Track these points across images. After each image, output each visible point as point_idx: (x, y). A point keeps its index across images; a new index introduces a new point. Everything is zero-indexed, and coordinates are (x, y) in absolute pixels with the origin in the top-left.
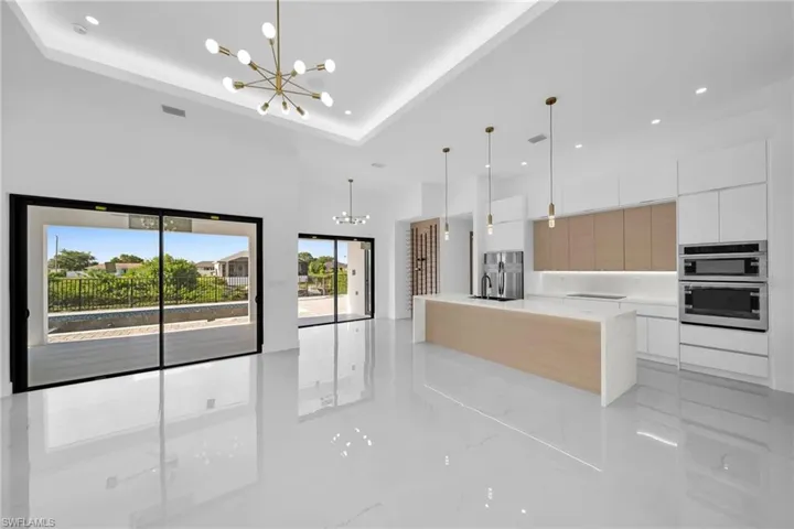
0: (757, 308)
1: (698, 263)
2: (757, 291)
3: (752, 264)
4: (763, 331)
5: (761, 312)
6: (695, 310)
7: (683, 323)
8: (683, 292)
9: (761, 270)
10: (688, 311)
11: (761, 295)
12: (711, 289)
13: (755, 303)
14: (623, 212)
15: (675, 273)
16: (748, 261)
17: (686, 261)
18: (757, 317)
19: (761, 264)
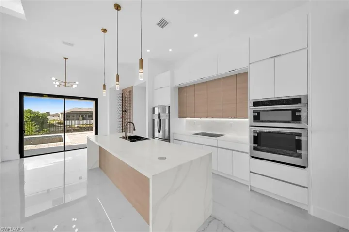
0: (300, 149)
1: (261, 113)
2: (300, 135)
3: (297, 114)
4: (304, 167)
5: (303, 152)
6: (259, 148)
7: (253, 157)
8: (252, 135)
9: (303, 118)
10: (255, 149)
11: (303, 138)
12: (269, 133)
13: (298, 145)
14: (222, 80)
15: (247, 120)
16: (294, 111)
17: (254, 112)
18: (300, 156)
19: (303, 114)
